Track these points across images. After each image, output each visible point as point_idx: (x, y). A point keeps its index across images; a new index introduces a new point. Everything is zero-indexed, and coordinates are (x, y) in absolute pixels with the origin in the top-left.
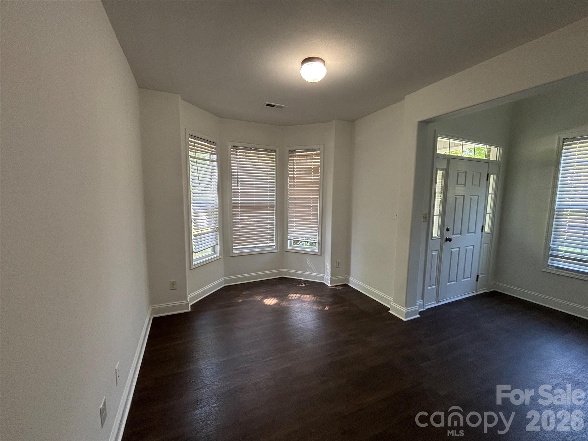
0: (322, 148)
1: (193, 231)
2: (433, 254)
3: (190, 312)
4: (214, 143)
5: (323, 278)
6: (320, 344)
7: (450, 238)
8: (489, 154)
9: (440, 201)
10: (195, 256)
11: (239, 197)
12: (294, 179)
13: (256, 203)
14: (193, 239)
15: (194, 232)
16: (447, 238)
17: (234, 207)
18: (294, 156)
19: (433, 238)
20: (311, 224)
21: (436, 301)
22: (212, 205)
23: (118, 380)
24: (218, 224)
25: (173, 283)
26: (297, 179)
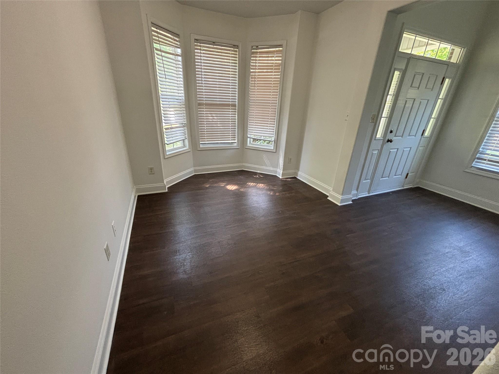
0: (284, 45)
1: (164, 124)
2: (374, 153)
3: (167, 192)
4: (177, 35)
5: (276, 172)
6: (270, 218)
7: (391, 140)
8: (452, 55)
9: (390, 106)
10: (167, 148)
11: (203, 94)
12: (255, 78)
13: (219, 101)
14: (164, 132)
15: (164, 126)
16: (389, 139)
17: (200, 104)
18: (256, 53)
19: (376, 139)
20: (269, 124)
21: (368, 192)
22: (179, 101)
23: (115, 233)
24: (185, 120)
25: (151, 169)
26: (258, 78)
